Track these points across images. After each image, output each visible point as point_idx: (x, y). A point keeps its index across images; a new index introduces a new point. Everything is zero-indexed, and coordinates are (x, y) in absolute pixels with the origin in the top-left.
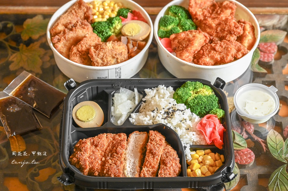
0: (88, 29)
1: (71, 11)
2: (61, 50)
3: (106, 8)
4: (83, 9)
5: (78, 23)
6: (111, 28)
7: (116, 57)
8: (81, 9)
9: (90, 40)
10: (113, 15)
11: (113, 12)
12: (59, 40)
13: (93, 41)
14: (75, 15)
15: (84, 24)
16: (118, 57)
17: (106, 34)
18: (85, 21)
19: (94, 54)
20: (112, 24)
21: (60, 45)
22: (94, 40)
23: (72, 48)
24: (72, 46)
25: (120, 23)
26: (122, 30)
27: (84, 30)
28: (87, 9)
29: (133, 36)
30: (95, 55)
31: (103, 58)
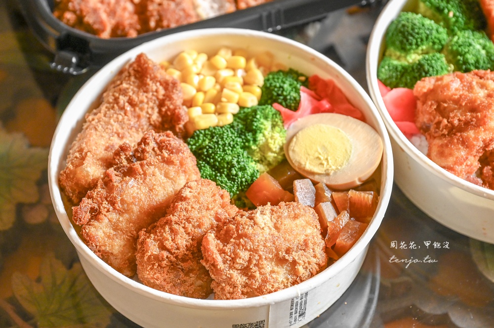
0: (182, 164)
1: (116, 100)
2: (105, 246)
3: (225, 74)
4: (154, 88)
5: (146, 144)
6: (254, 147)
7: (290, 259)
8: (146, 92)
9: (197, 206)
10: (252, 100)
11: (247, 87)
12: (95, 214)
13: (208, 209)
14: (129, 114)
15: (167, 148)
16: (296, 258)
17: (240, 174)
18: (168, 136)
19: (219, 259)
20: (254, 132)
21: (100, 230)
22: (210, 207)
23: (140, 240)
24: (142, 232)
25: (277, 129)
26: (291, 153)
27: (171, 168)
28: (166, 89)
29: (332, 173)
30: (225, 262)
31: (248, 266)
